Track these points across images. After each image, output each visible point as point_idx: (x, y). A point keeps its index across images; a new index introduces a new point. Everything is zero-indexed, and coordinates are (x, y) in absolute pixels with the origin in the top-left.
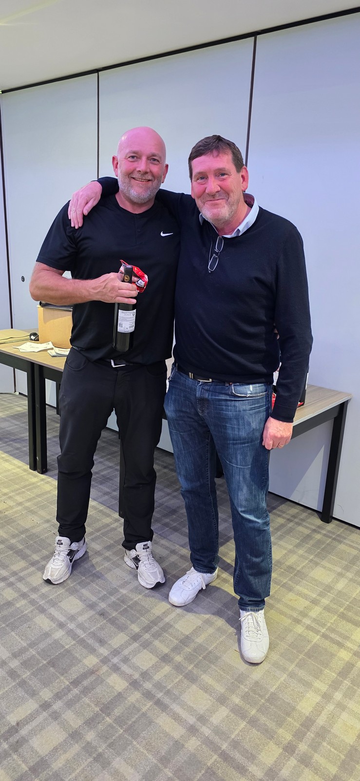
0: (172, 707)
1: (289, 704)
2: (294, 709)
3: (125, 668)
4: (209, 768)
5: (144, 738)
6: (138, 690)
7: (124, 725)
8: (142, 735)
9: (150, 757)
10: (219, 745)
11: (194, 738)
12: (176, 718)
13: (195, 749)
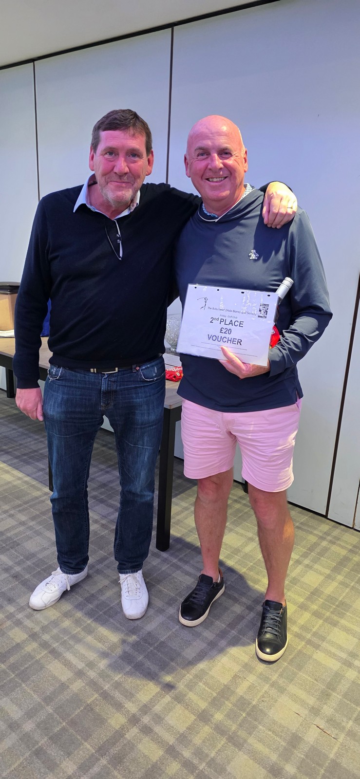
0: (65, 655)
1: (175, 650)
2: (179, 654)
3: (28, 623)
4: (88, 705)
5: (33, 681)
6: (36, 641)
7: (17, 670)
8: (32, 679)
9: (35, 696)
10: (102, 686)
11: (80, 680)
12: (67, 664)
13: (78, 690)
